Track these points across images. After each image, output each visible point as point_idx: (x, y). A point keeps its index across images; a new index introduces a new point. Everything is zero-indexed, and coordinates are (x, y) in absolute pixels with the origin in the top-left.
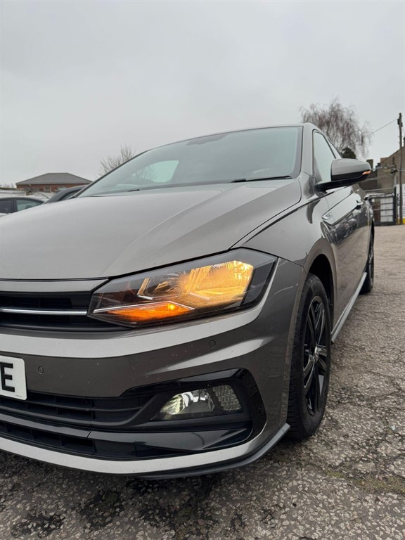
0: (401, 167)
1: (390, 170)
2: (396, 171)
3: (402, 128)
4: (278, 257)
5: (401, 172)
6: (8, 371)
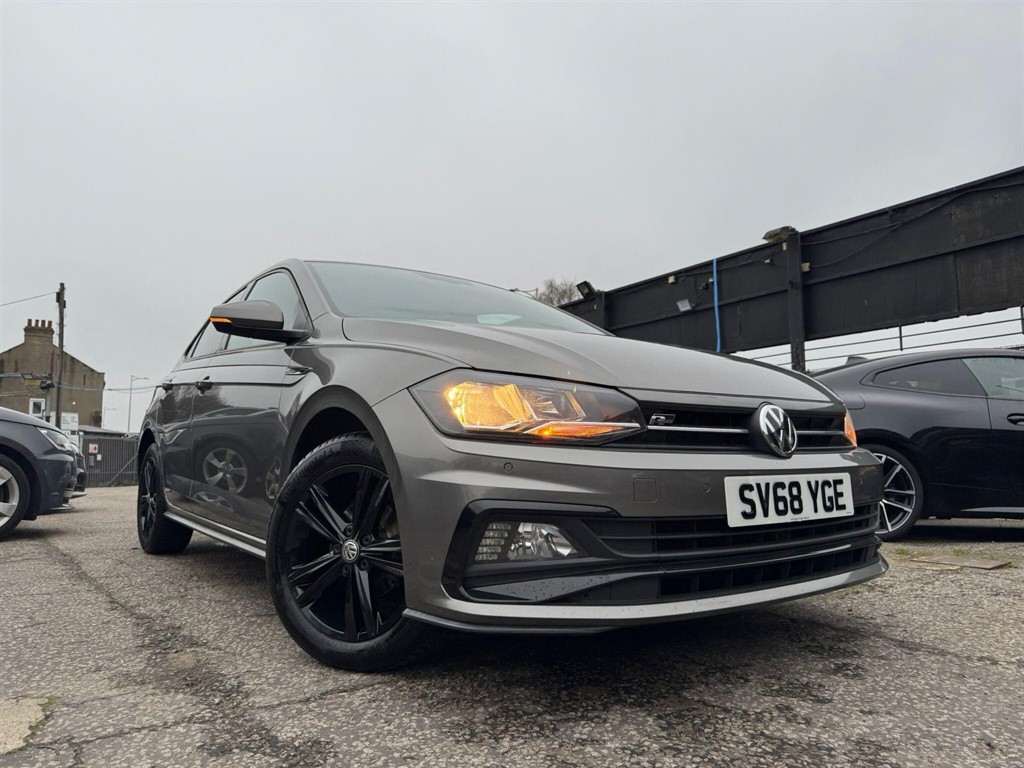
0: (60, 379)
1: (38, 382)
2: (51, 386)
3: (66, 311)
5: (59, 389)
6: (840, 488)
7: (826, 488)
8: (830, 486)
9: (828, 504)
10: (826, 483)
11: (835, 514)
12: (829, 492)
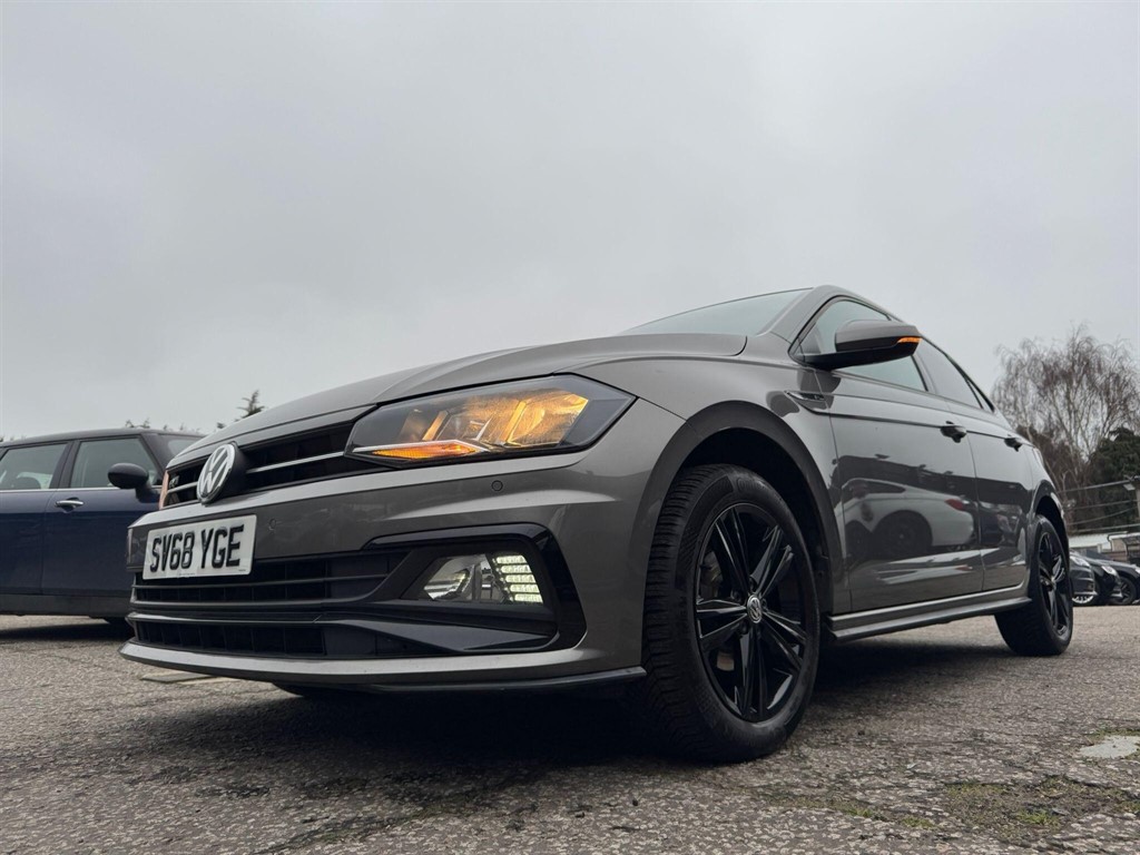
4: (637, 398)
6: (237, 537)
7: (221, 537)
8: (225, 535)
9: (218, 558)
10: (222, 532)
11: (225, 571)
12: (223, 542)
